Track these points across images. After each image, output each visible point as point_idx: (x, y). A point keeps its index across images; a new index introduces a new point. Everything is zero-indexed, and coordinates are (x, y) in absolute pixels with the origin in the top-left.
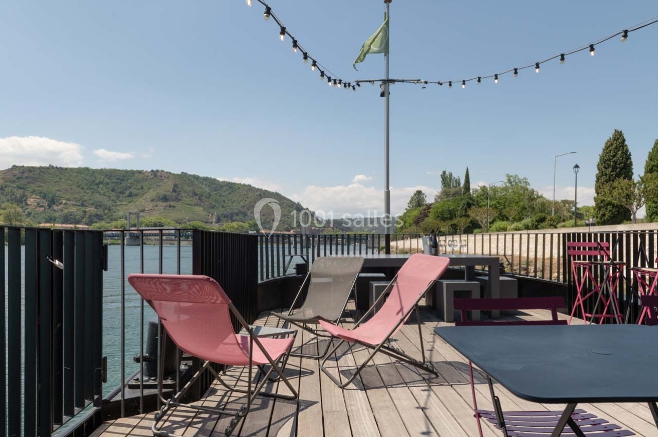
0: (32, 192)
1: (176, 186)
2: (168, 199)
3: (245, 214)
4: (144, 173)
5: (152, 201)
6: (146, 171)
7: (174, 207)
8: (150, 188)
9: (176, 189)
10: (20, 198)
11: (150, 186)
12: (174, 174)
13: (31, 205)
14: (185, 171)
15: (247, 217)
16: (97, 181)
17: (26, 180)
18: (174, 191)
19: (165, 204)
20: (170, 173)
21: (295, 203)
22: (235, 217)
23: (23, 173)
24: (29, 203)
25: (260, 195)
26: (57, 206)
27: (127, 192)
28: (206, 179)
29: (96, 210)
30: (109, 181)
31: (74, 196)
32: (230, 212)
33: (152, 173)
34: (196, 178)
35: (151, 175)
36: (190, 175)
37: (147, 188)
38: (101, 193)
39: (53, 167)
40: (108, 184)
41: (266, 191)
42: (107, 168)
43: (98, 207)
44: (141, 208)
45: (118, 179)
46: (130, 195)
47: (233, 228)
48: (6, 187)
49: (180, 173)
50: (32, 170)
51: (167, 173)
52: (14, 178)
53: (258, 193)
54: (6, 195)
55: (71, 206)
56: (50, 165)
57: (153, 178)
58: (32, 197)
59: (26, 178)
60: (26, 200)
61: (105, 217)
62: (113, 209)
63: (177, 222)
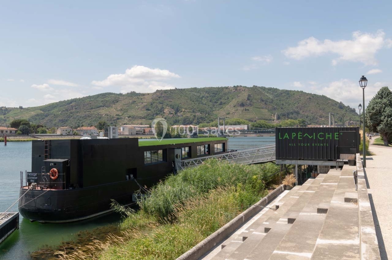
0: (166, 105)
1: (249, 96)
2: (244, 105)
3: (298, 113)
4: (229, 89)
5: (234, 107)
6: (230, 87)
7: (248, 110)
8: (233, 98)
9: (250, 98)
10: (161, 109)
11: (233, 97)
12: (248, 88)
13: (166, 113)
14: (256, 85)
15: (299, 115)
16: (201, 96)
17: (164, 98)
18: (248, 99)
19: (242, 108)
20: (246, 87)
21: (338, 103)
22: (290, 116)
23: (162, 94)
24: (165, 112)
25: (310, 98)
26: (180, 113)
27: (219, 102)
28: (270, 89)
29: (201, 114)
30: (208, 95)
31: (188, 106)
32: (287, 112)
33: (234, 88)
34: (264, 89)
35: (234, 89)
36: (259, 87)
37: (231, 98)
38: (204, 103)
39: (177, 89)
40: (207, 97)
41: (315, 95)
42: (207, 87)
43: (202, 113)
44: (227, 112)
45: (214, 94)
46: (221, 104)
47: (287, 124)
48: (153, 103)
49: (252, 86)
50: (166, 92)
51: (244, 87)
52: (157, 98)
53: (308, 97)
54: (154, 108)
55: (187, 112)
56: (176, 88)
57: (235, 91)
58: (167, 108)
59: (163, 97)
60: (163, 110)
61: (206, 119)
62: (210, 113)
63: (249, 121)
